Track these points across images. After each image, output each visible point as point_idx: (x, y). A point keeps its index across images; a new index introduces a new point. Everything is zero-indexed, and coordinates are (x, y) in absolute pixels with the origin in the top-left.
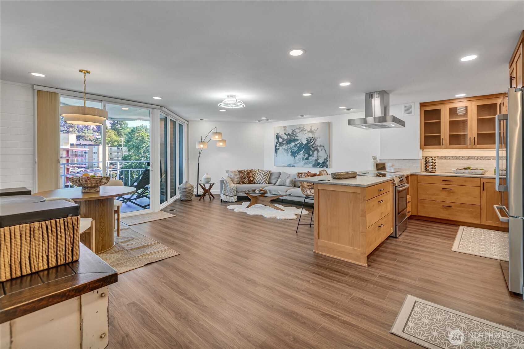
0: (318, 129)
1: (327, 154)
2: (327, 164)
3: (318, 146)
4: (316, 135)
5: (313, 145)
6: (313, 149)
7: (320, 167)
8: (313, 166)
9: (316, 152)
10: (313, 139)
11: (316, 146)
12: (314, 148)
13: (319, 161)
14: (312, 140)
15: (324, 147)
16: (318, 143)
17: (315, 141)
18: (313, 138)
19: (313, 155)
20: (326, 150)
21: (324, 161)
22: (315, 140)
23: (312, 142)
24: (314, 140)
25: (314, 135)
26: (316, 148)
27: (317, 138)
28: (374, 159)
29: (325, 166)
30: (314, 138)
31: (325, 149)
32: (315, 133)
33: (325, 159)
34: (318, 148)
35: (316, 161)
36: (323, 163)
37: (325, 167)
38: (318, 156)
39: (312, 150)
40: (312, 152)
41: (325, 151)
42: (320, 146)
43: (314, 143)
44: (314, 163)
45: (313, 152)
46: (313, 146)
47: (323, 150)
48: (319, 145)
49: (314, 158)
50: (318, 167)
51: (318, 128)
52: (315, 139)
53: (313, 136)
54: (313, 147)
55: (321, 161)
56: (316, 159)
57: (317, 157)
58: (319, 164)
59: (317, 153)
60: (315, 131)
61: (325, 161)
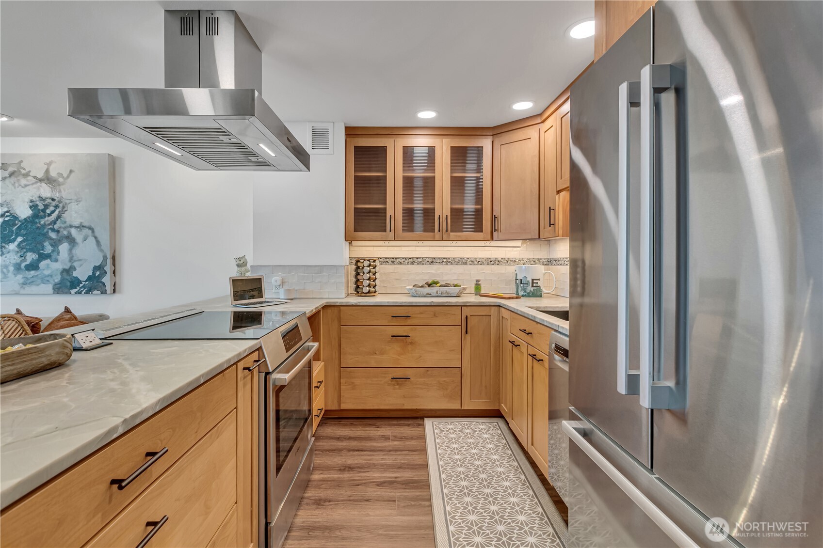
0: (73, 175)
1: (102, 251)
2: (104, 284)
3: (71, 226)
4: (65, 193)
5: (54, 222)
6: (53, 235)
7: (79, 293)
8: (54, 289)
9: (64, 247)
10: (54, 203)
11: (65, 228)
12: (58, 232)
13: (75, 274)
14: (52, 208)
15: (91, 229)
16: (74, 215)
17: (64, 211)
18: (53, 200)
19: (54, 255)
20: (99, 239)
21: (94, 273)
22: (63, 207)
23: (53, 212)
24: (56, 207)
25: (60, 191)
26: (65, 233)
27: (68, 202)
28: (238, 266)
29: (95, 289)
30: (60, 202)
31: (96, 238)
32: (63, 184)
33: (96, 268)
34: (73, 231)
35: (65, 274)
36: (90, 278)
37: (95, 292)
38: (71, 259)
39: (51, 239)
40: (52, 245)
41: (98, 242)
42: (81, 227)
43: (59, 217)
44: (57, 279)
45: (55, 244)
46: (56, 227)
47: (91, 240)
48: (76, 223)
49: (58, 266)
50: (73, 291)
51: (71, 171)
52: (61, 205)
53: (56, 195)
54: (53, 230)
55: (82, 273)
56: (67, 267)
57: (68, 259)
58: (75, 283)
59: (70, 250)
60: (61, 180)
61: (98, 273)
